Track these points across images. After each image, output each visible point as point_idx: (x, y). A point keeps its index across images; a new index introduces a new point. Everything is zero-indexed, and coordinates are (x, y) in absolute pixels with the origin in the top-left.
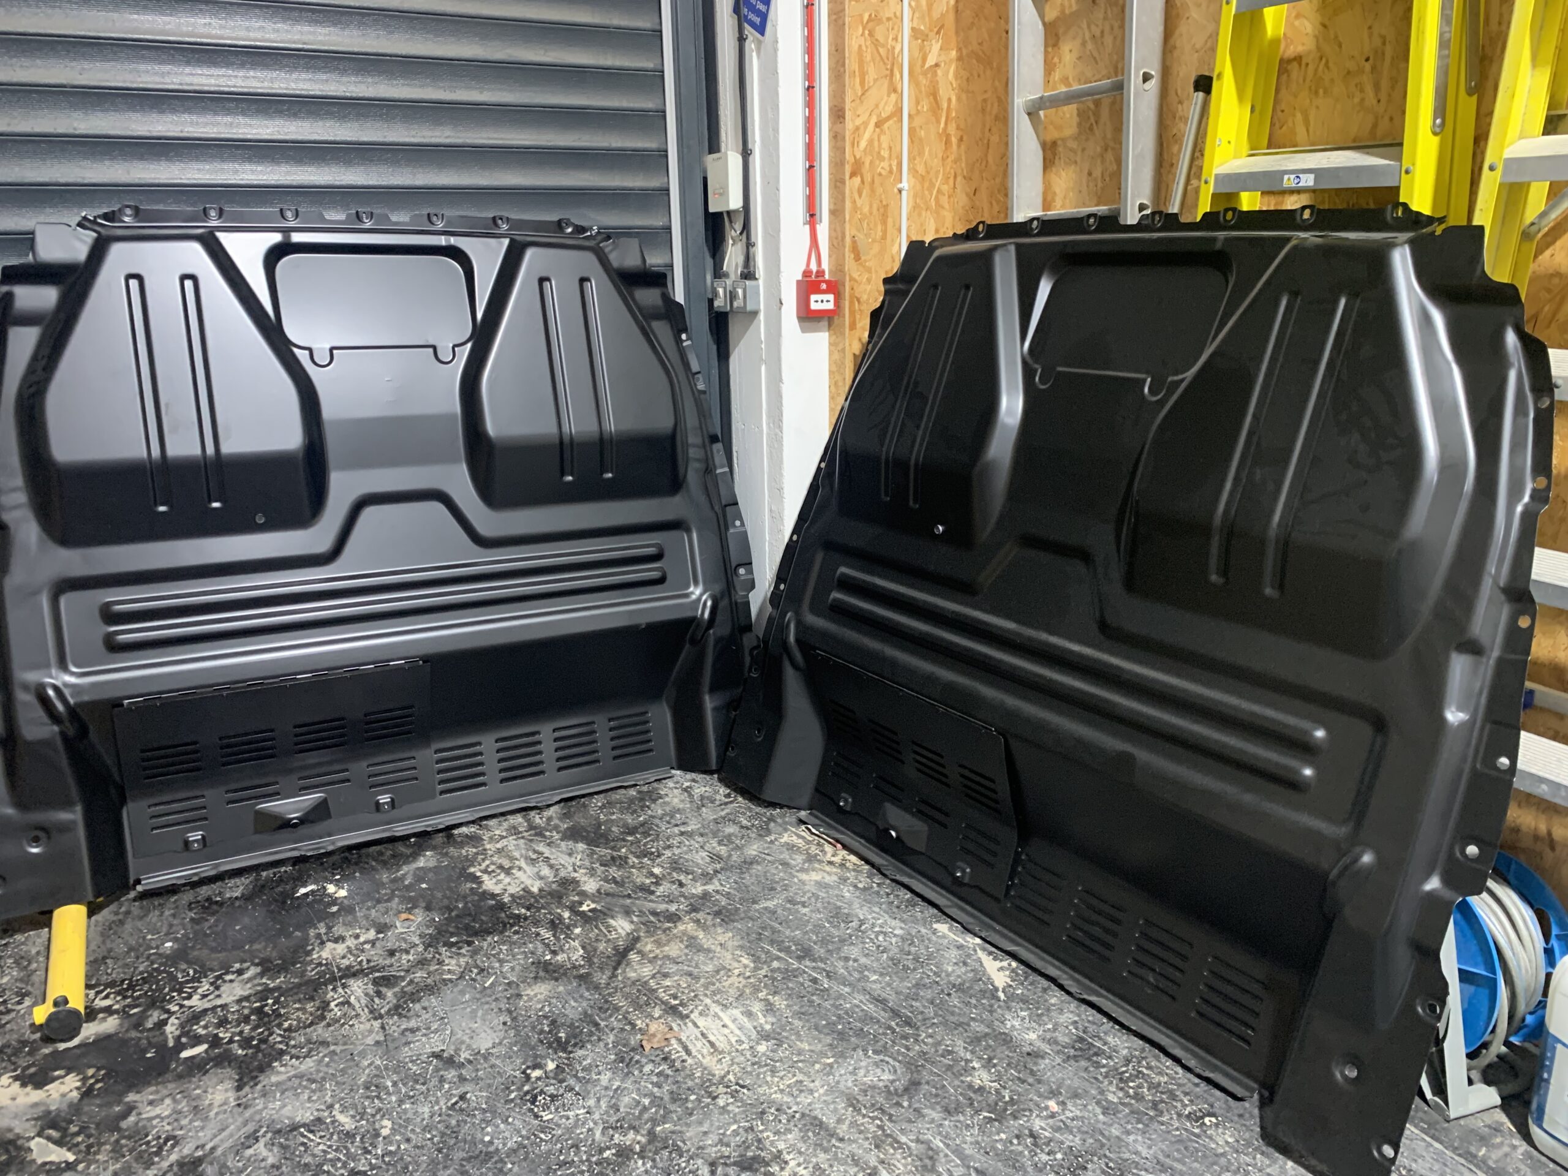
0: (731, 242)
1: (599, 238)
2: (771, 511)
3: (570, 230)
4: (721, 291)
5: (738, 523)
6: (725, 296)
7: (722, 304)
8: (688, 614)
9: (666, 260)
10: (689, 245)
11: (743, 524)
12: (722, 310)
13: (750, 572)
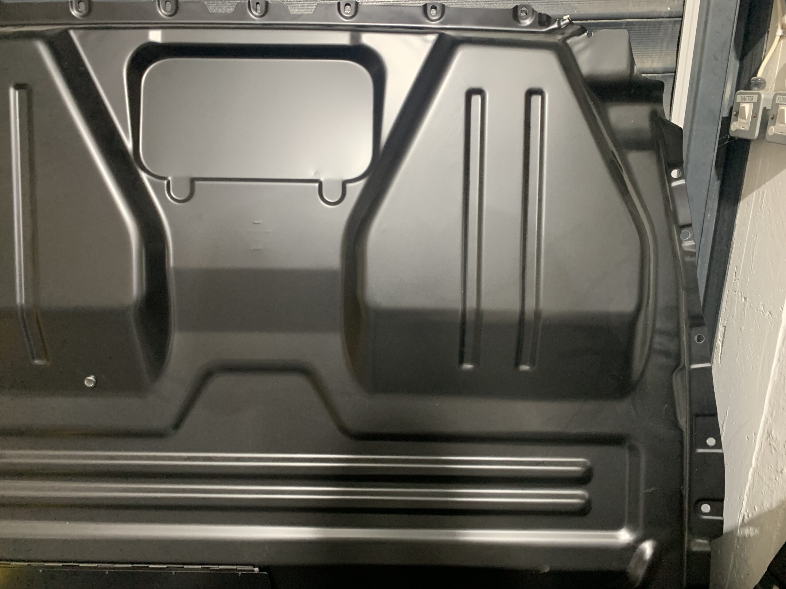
0: (779, 32)
1: (569, 31)
2: (769, 434)
3: (528, 22)
4: (748, 108)
5: (711, 441)
6: (755, 116)
7: (747, 128)
8: (615, 566)
9: (668, 63)
10: (707, 41)
11: (719, 445)
12: (742, 136)
13: (718, 510)
